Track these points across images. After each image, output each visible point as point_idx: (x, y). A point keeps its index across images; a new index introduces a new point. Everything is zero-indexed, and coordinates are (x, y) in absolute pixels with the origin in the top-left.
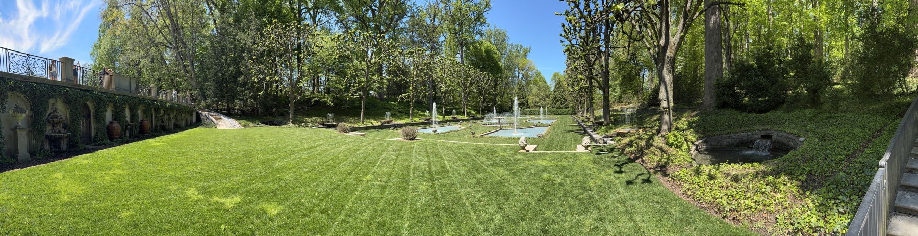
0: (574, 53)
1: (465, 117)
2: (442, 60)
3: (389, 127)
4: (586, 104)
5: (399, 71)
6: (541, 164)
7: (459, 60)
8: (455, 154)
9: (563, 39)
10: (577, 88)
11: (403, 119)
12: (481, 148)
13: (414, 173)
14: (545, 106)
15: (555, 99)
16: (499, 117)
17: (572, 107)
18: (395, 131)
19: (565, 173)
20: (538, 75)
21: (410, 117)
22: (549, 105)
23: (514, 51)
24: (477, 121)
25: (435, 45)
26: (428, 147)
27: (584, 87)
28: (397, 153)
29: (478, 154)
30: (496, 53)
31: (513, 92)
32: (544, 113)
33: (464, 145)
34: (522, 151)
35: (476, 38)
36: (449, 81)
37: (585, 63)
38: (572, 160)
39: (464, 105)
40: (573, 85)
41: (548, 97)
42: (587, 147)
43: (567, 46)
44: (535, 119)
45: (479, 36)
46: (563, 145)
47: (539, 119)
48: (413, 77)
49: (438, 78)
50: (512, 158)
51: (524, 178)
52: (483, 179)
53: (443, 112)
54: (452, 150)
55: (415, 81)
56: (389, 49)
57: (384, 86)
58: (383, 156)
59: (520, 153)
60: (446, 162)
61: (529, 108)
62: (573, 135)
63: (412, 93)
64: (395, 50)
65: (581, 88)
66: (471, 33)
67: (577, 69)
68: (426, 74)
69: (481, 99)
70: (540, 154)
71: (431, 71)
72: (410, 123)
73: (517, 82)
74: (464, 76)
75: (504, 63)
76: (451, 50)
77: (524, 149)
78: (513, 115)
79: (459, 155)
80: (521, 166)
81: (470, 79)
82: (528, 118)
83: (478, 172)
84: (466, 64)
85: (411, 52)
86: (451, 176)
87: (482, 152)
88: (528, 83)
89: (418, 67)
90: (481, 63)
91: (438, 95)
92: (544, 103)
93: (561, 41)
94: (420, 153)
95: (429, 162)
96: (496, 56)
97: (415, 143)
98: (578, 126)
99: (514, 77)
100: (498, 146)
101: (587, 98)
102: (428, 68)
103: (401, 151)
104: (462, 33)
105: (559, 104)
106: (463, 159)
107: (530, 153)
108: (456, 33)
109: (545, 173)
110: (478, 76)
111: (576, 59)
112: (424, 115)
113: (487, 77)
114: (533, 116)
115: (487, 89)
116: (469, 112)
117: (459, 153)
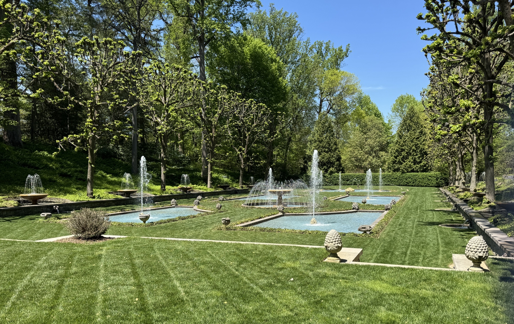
0: (452, 52)
1: (208, 188)
2: (159, 68)
3: (38, 211)
4: (474, 163)
5: (59, 82)
6: (371, 289)
7: (196, 71)
8: (194, 265)
9: (424, 24)
10: (455, 128)
11: (71, 193)
12: (247, 252)
13: (104, 314)
14: (379, 166)
15: (399, 152)
16: (281, 190)
17: (439, 169)
18: (52, 220)
19: (428, 312)
20: (363, 102)
21: (89, 188)
22: (386, 166)
23: (311, 57)
24: (233, 197)
25: (143, 35)
26: (135, 254)
27: (474, 124)
28: (61, 271)
29: (240, 263)
30: (273, 61)
31: (309, 138)
32: (375, 182)
33: (212, 246)
34: (330, 260)
35: (233, 29)
36: (174, 114)
37: (477, 72)
38: (442, 286)
39: (207, 163)
40: (446, 120)
41: (383, 148)
42: (477, 262)
43: (433, 38)
44: (355, 195)
45: (239, 25)
46: (420, 254)
47: (364, 195)
48: (93, 98)
49: (151, 104)
50: (311, 274)
51: (339, 313)
52: (256, 312)
53: (163, 177)
54: (186, 257)
55: (97, 107)
56: (32, 29)
57: (22, 112)
58: (25, 282)
59: (328, 264)
60: (177, 283)
61: (343, 171)
62: (441, 232)
63: (91, 134)
64: (47, 34)
65: (465, 128)
66: (222, 19)
67: (457, 86)
68: (123, 95)
69: (241, 152)
70: (368, 267)
71: (135, 90)
72: (88, 202)
73: (317, 117)
74: (207, 104)
75: (291, 80)
76: (178, 48)
77: (336, 255)
78: (309, 185)
79: (202, 267)
80: (331, 290)
81: (220, 111)
82: (339, 193)
83: (245, 298)
84: (209, 81)
85: (89, 44)
86: (189, 311)
87: (250, 259)
88: (342, 120)
89: (104, 78)
90: (243, 80)
91: (152, 140)
92: (375, 161)
93: (419, 29)
94: (117, 268)
95: (139, 285)
96: (274, 66)
97: (103, 245)
98: (453, 212)
99: (311, 109)
100: (281, 247)
101: (477, 149)
102: (127, 81)
103: (70, 266)
104: (203, 17)
105: (409, 162)
106: (212, 275)
107: (348, 266)
108: (190, 16)
109: (382, 308)
110: (236, 106)
111: (455, 64)
112: (119, 184)
113: (254, 108)
114: (350, 189)
115: (254, 133)
116: (217, 178)
117: (204, 263)
